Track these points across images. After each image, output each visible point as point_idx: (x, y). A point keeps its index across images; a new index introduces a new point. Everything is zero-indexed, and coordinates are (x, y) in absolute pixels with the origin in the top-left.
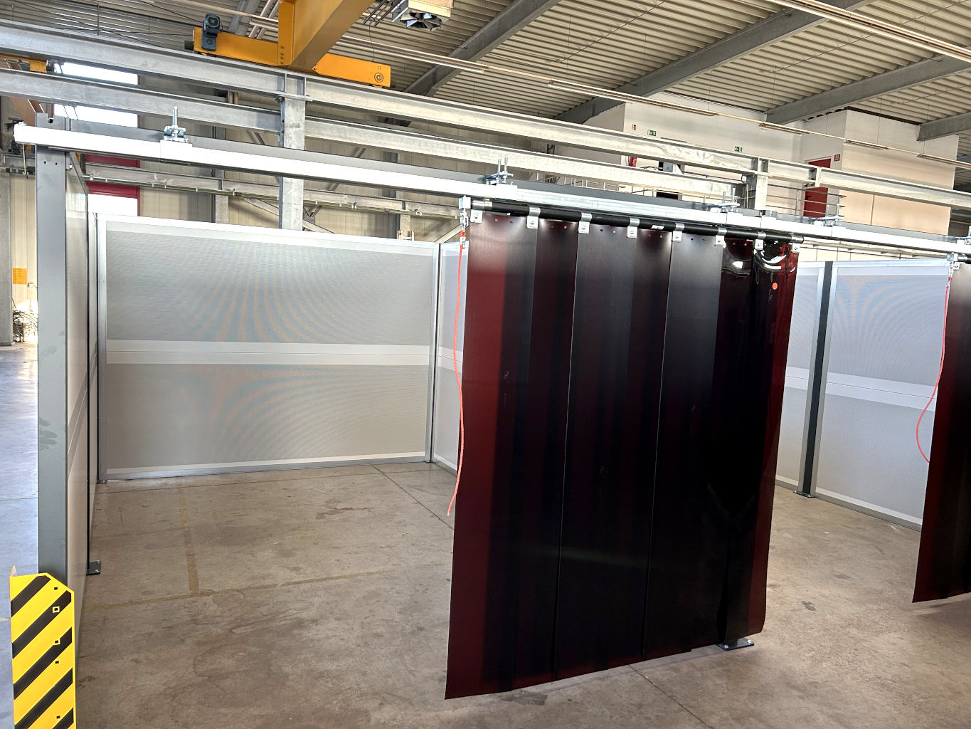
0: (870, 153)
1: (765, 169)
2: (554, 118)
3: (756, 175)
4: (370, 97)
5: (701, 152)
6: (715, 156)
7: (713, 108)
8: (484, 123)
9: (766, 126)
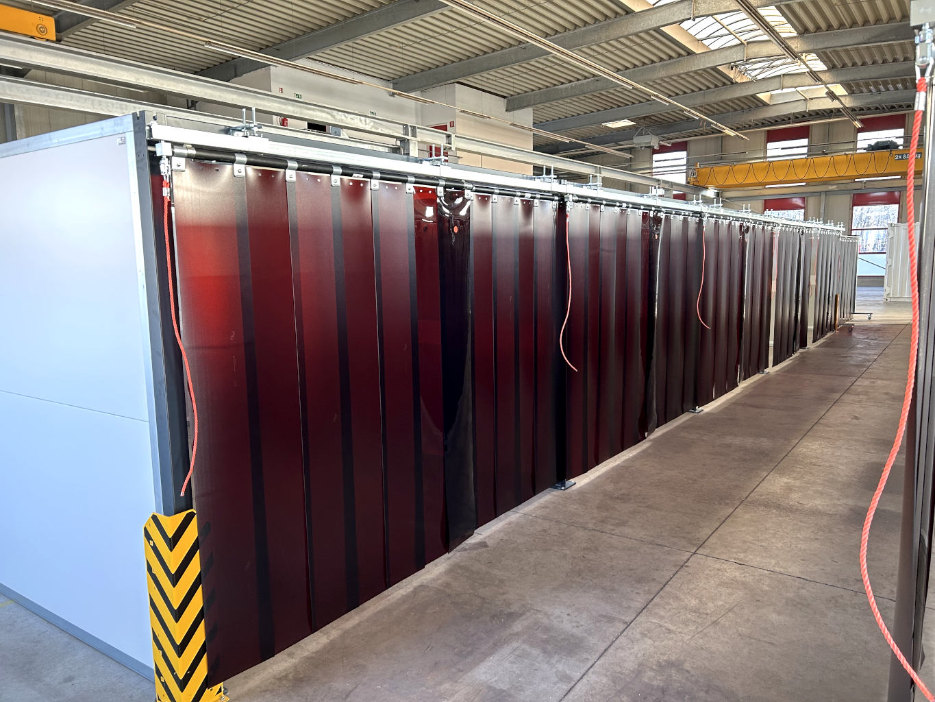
0: (476, 121)
1: (414, 135)
2: (195, 73)
3: (408, 140)
4: (34, 50)
5: (363, 118)
6: (375, 122)
7: (358, 78)
8: (162, 84)
9: (399, 95)
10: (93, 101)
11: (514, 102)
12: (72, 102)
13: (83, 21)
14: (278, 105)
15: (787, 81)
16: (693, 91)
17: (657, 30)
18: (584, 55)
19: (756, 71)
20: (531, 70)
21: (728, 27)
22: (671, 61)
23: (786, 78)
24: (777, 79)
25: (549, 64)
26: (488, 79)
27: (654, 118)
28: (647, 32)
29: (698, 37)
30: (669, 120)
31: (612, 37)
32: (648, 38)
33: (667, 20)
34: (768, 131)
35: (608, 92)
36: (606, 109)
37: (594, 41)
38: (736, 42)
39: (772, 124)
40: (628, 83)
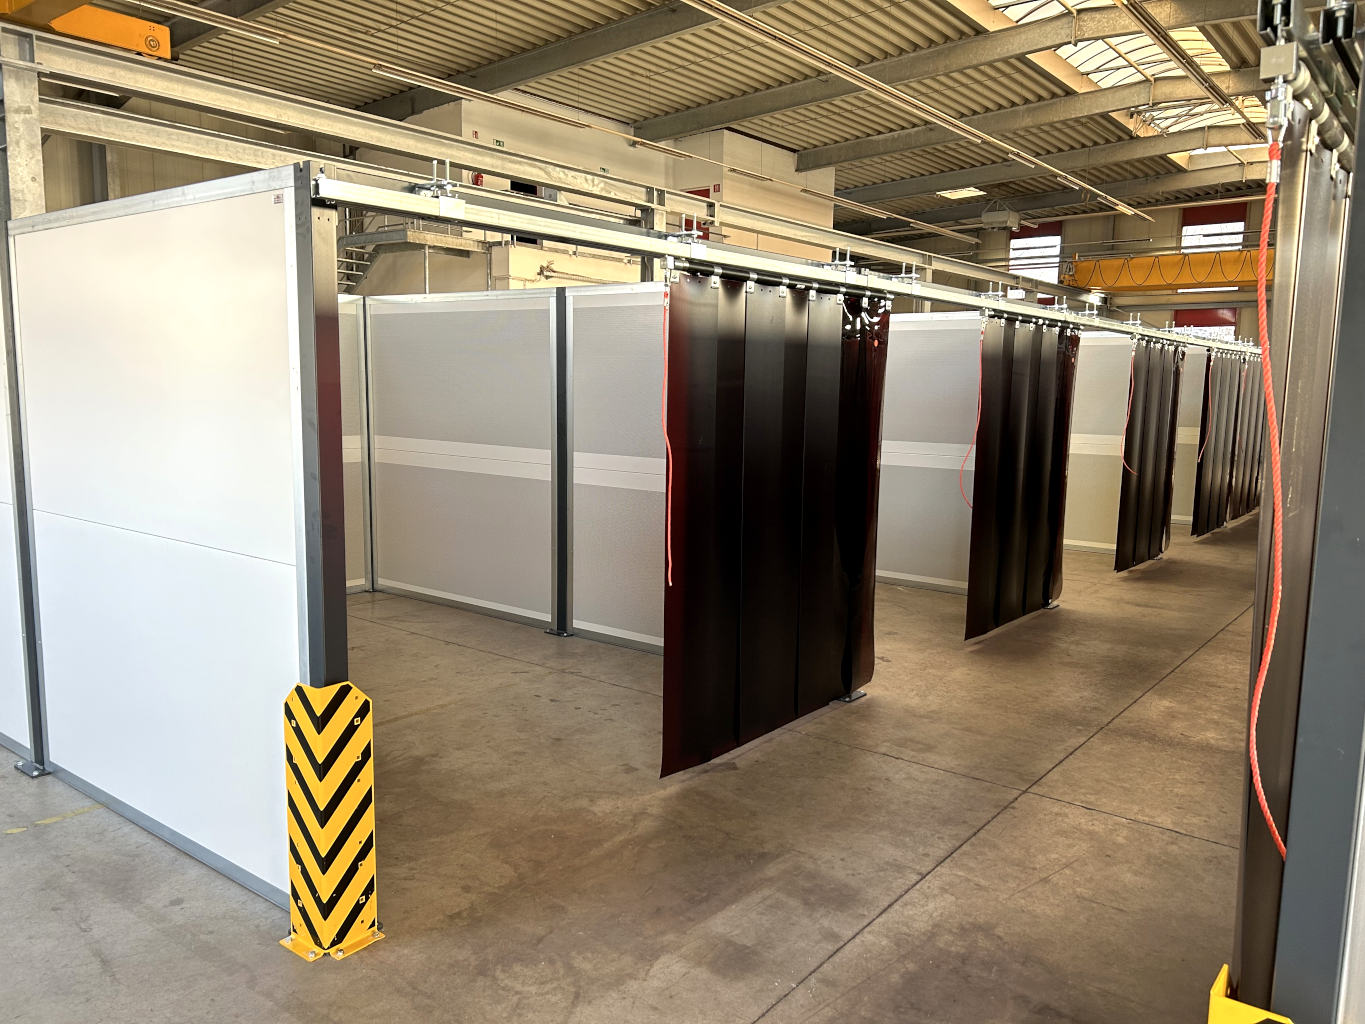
0: (751, 185)
1: (661, 202)
2: (357, 108)
3: (653, 210)
4: (140, 71)
5: (589, 177)
6: (606, 183)
7: (584, 118)
8: (314, 123)
9: (643, 144)
10: (217, 144)
11: (807, 159)
12: (190, 145)
13: (204, 32)
14: (471, 155)
15: (1215, 137)
16: (1072, 148)
17: (1022, 58)
18: (911, 92)
19: (1168, 120)
20: (835, 113)
21: (1127, 56)
22: (1042, 103)
23: (1213, 131)
24: (1199, 134)
25: (860, 104)
26: (771, 124)
27: (1013, 186)
28: (1005, 61)
29: (1082, 69)
30: (1037, 190)
31: (954, 67)
32: (1007, 70)
33: (1037, 45)
34: (1185, 210)
35: (946, 147)
36: (942, 171)
37: (927, 72)
38: (1139, 77)
39: (1191, 199)
40: (974, 134)
